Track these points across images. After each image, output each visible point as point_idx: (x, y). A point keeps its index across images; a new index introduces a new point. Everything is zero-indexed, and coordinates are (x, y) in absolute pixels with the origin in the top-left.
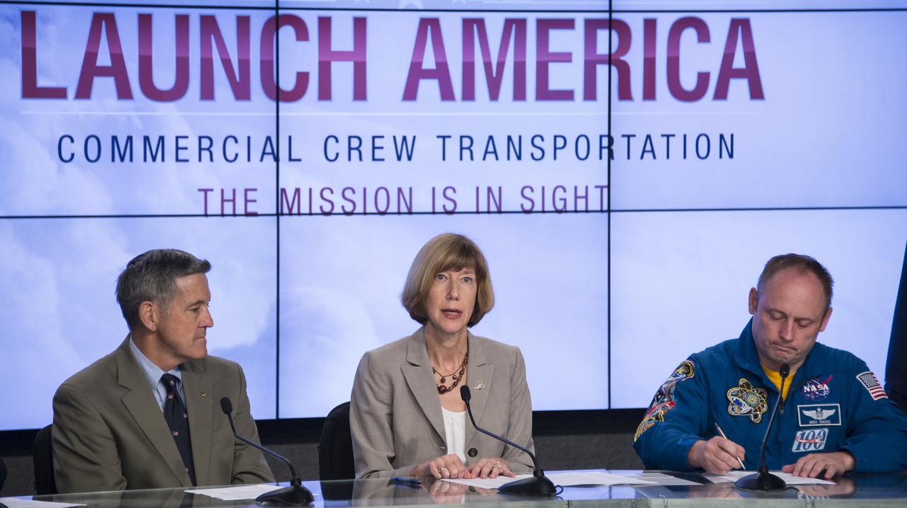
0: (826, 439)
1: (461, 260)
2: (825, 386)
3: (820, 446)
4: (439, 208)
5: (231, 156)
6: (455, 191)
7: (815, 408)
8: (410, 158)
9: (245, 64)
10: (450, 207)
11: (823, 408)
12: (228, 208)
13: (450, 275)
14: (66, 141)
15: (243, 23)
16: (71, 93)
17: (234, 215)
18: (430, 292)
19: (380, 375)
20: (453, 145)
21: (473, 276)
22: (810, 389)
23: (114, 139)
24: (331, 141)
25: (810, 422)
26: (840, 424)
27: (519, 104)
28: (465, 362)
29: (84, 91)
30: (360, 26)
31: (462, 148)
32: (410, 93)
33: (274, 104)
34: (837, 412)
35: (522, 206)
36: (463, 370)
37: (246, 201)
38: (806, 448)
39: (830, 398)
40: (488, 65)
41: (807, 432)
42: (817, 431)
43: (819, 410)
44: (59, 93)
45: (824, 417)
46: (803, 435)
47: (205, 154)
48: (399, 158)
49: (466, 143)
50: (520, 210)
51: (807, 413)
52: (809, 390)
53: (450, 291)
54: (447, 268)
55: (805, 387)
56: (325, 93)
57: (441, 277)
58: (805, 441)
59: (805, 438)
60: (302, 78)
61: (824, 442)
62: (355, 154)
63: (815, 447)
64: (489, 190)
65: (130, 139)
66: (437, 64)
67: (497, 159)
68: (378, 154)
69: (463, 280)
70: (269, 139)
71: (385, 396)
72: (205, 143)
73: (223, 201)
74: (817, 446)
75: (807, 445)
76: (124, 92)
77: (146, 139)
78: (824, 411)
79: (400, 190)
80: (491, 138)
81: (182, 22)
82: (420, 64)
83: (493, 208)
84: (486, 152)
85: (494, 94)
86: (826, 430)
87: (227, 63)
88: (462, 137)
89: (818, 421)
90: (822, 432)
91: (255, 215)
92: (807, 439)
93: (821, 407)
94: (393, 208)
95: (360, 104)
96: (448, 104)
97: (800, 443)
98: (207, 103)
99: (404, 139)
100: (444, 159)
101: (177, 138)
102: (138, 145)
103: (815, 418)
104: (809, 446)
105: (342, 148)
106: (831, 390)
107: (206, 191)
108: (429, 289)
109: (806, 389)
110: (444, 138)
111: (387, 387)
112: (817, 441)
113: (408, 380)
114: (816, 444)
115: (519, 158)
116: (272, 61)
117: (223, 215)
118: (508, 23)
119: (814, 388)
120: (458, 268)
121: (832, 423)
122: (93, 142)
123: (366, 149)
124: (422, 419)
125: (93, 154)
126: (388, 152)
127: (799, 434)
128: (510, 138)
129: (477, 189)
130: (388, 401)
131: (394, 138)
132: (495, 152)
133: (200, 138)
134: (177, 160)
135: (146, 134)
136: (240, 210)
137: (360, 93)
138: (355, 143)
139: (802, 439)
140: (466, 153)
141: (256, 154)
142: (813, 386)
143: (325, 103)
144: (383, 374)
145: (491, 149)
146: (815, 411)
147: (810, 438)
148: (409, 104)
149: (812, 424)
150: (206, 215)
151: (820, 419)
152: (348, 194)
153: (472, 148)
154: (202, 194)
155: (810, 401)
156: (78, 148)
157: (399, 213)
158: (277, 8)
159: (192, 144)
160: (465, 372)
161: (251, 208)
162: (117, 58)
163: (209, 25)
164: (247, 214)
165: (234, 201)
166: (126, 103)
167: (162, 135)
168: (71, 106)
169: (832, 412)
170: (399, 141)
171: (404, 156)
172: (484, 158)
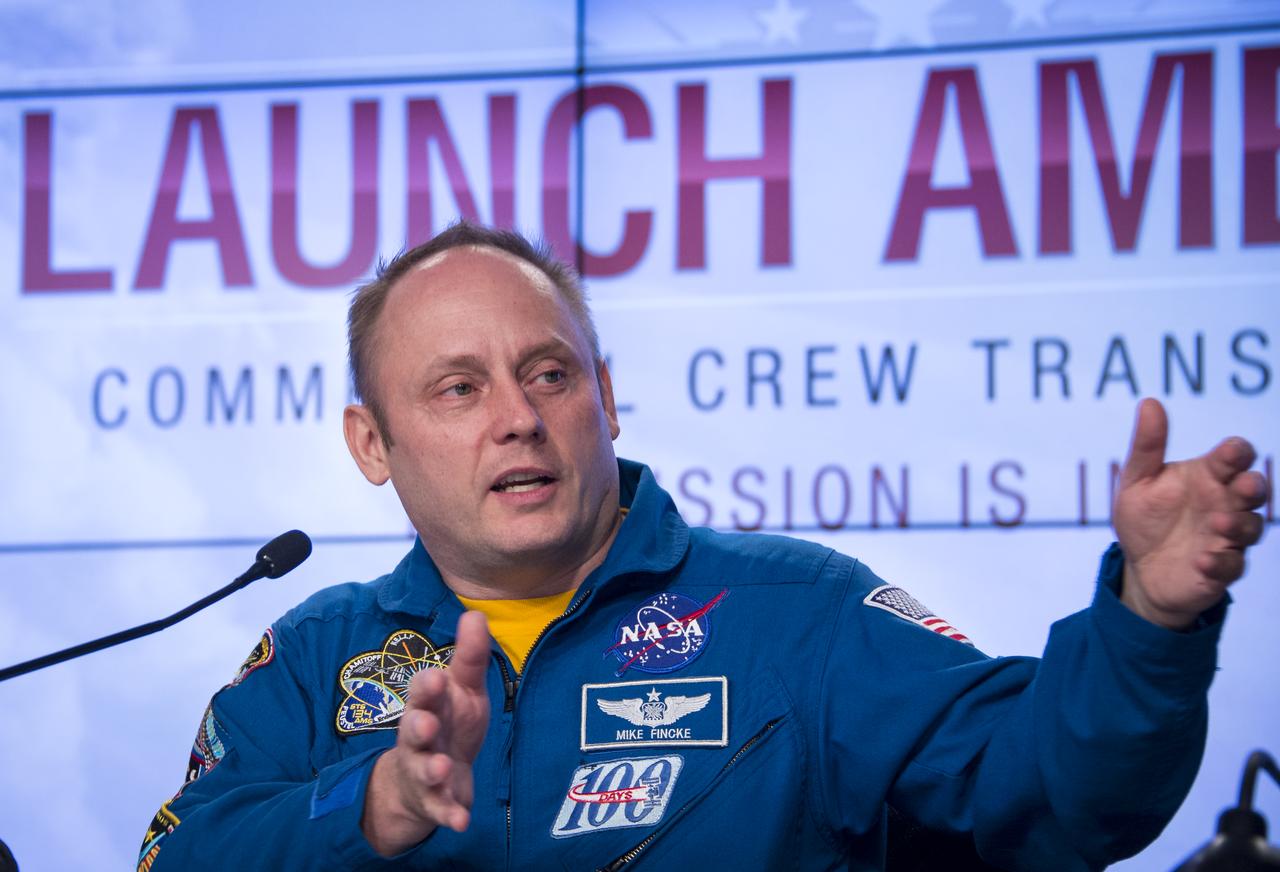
0: (669, 789)
2: (694, 623)
3: (646, 812)
4: (979, 512)
6: (1020, 473)
7: (641, 693)
8: (901, 394)
10: (1008, 510)
11: (667, 691)
14: (111, 383)
15: (502, 110)
16: (125, 277)
20: (1014, 366)
22: (641, 634)
23: (214, 376)
24: (707, 365)
25: (619, 735)
26: (724, 742)
27: (1197, 258)
29: (151, 273)
30: (777, 97)
31: (1038, 371)
32: (903, 244)
34: (715, 704)
38: (599, 818)
39: (701, 662)
40: (1107, 170)
41: (608, 768)
42: (640, 767)
43: (654, 695)
44: (98, 281)
45: (669, 720)
46: (591, 779)
48: (875, 395)
49: (1051, 356)
51: (607, 707)
52: (634, 638)
55: (627, 630)
56: (692, 253)
58: (596, 798)
59: (595, 789)
60: (638, 226)
61: (665, 799)
62: (764, 391)
63: (629, 814)
65: (247, 375)
66: (972, 174)
68: (822, 389)
74: (637, 813)
75: (603, 808)
76: (236, 272)
77: (284, 374)
78: (669, 700)
79: (877, 475)
80: (1117, 344)
81: (365, 116)
82: (929, 175)
84: (1105, 377)
85: (1125, 236)
86: (676, 762)
87: (464, 200)
88: (1038, 345)
89: (646, 730)
90: (659, 768)
92: (603, 790)
93: (658, 688)
94: (860, 513)
95: (777, 275)
96: (1002, 267)
97: (580, 805)
99: (888, 353)
100: (991, 392)
102: (265, 385)
103: (637, 719)
104: (609, 814)
105: (734, 377)
106: (709, 638)
109: (630, 634)
110: (991, 346)
112: (636, 794)
114: (631, 804)
115: (1197, 387)
116: (567, 191)
118: (1162, 66)
119: (653, 632)
121: (694, 737)
122: (167, 386)
123: (793, 379)
125: (166, 407)
126: (847, 382)
127: (581, 775)
128: (1169, 344)
129: (1082, 469)
131: (863, 351)
132: (1129, 376)
135: (283, 364)
137: (776, 248)
138: (764, 365)
139: (587, 792)
140: (1051, 382)
142: (652, 626)
143: (692, 278)
145: (1117, 367)
146: (639, 702)
147: (614, 785)
148: (900, 271)
149: (623, 739)
151: (653, 723)
152: (748, 484)
153: (1069, 369)
155: (630, 670)
156: (135, 395)
157: (875, 526)
158: (580, 71)
162: (224, 200)
163: (425, 117)
166: (240, 297)
167: (317, 363)
168: (124, 305)
169: (700, 703)
170: (875, 359)
171: (888, 392)
172: (1100, 391)
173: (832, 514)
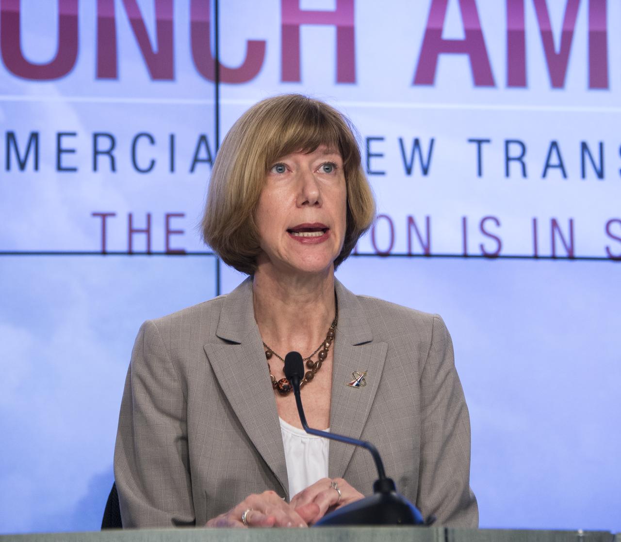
1: (312, 132)
4: (473, 249)
5: (143, 164)
6: (498, 223)
8: (425, 171)
9: (165, 27)
10: (491, 247)
12: (139, 243)
13: (297, 163)
17: (149, 253)
18: (263, 200)
19: (163, 361)
20: (494, 155)
21: (337, 159)
27: (598, 94)
28: (331, 336)
31: (508, 159)
32: (425, 74)
33: (210, 87)
35: (608, 249)
36: (326, 351)
37: (169, 232)
40: (546, 36)
47: (103, 160)
48: (409, 171)
49: (515, 151)
50: (604, 254)
53: (303, 190)
54: (289, 149)
56: (291, 71)
57: (282, 168)
60: (256, 50)
64: (554, 223)
66: (467, 32)
67: (565, 175)
69: (322, 169)
70: (203, 139)
71: (172, 402)
72: (104, 144)
73: (131, 231)
77: (10, 136)
79: (411, 221)
80: (554, 145)
82: (440, 31)
83: (561, 251)
84: (548, 166)
85: (558, 78)
87: (138, 25)
88: (508, 143)
91: (181, 253)
94: (401, 247)
95: (345, 89)
96: (485, 91)
98: (107, 85)
99: (417, 143)
100: (480, 173)
101: (60, 135)
107: (104, 216)
108: (259, 196)
110: (479, 142)
111: (176, 385)
113: (217, 370)
115: (600, 175)
116: (207, 25)
117: (130, 253)
120: (310, 147)
124: (243, 443)
126: (391, 162)
128: (584, 146)
129: (535, 221)
130: (179, 413)
131: (401, 141)
132: (561, 166)
133: (96, 136)
134: (60, 168)
135: (10, 128)
136: (158, 244)
137: (346, 72)
140: (515, 166)
141: (183, 161)
144: (168, 358)
145: (554, 160)
148: (423, 91)
150: (104, 253)
153: (526, 159)
154: (98, 221)
157: (410, 255)
159: (83, 144)
160: (330, 354)
161: (176, 243)
164: (170, 253)
165: (148, 231)
167: (35, 129)
170: (409, 146)
171: (417, 168)
172: (544, 175)
173: (383, 247)
